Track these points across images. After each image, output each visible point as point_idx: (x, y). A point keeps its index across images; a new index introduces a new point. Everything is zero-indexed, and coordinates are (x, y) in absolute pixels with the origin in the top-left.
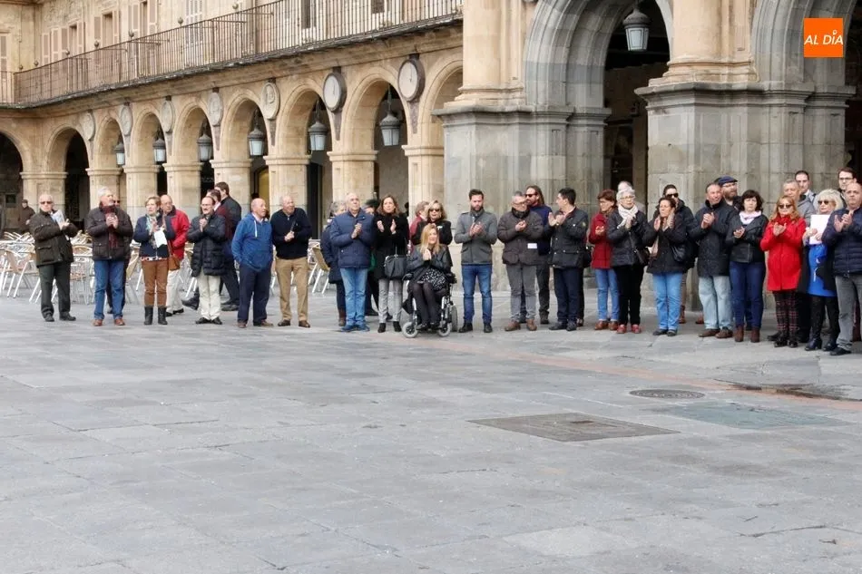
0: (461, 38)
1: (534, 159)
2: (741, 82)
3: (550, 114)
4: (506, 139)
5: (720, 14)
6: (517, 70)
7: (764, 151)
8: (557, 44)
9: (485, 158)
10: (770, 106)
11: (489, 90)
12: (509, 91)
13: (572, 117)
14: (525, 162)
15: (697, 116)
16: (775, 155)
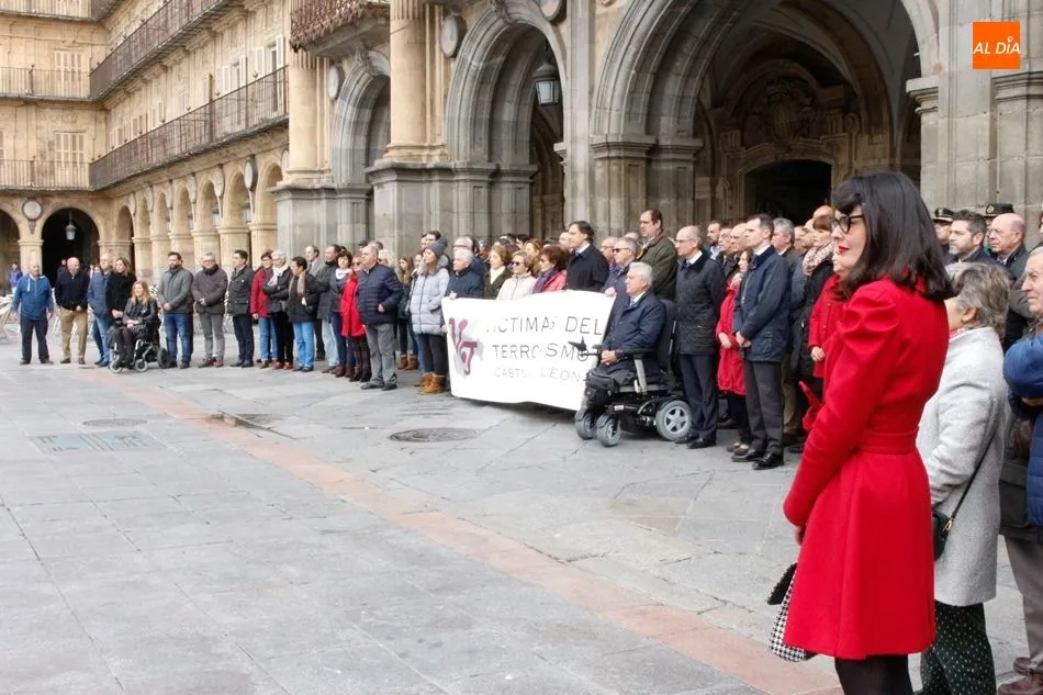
1: (339, 227)
2: (435, 161)
3: (350, 190)
4: (318, 211)
6: (327, 156)
8: (355, 134)
9: (301, 226)
10: (458, 181)
11: (305, 172)
12: (322, 172)
14: (332, 230)
15: (399, 191)
16: (462, 221)
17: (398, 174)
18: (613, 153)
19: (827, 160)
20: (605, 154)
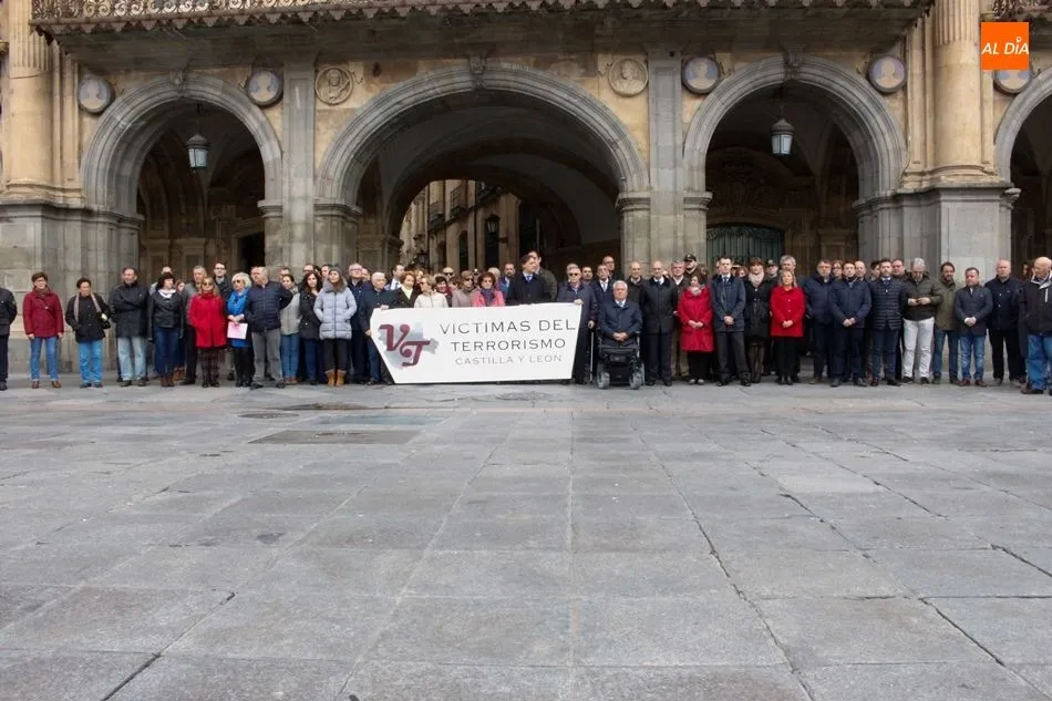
2: (75, 202)
5: (52, 150)
10: (97, 222)
15: (43, 226)
16: (101, 258)
17: (43, 211)
18: (334, 212)
20: (328, 212)
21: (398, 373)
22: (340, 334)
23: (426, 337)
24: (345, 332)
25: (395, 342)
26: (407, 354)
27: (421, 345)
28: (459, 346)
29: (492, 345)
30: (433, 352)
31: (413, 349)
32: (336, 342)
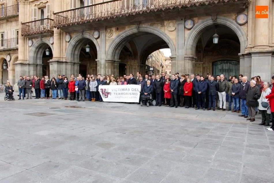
0: (18, 51)
1: (31, 72)
2: (64, 60)
3: (34, 64)
4: (26, 68)
5: (61, 50)
6: (28, 57)
7: (68, 71)
8: (35, 54)
9: (23, 71)
10: (68, 64)
11: (23, 60)
12: (26, 60)
13: (37, 65)
14: (29, 72)
15: (57, 66)
17: (58, 63)
18: (109, 62)
19: (125, 63)
20: (108, 62)
21: (104, 99)
22: (93, 91)
23: (109, 92)
24: (95, 90)
25: (103, 92)
26: (106, 95)
27: (108, 93)
28: (116, 94)
29: (122, 94)
30: (111, 95)
31: (107, 94)
32: (93, 92)
